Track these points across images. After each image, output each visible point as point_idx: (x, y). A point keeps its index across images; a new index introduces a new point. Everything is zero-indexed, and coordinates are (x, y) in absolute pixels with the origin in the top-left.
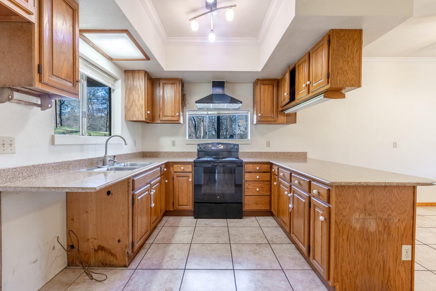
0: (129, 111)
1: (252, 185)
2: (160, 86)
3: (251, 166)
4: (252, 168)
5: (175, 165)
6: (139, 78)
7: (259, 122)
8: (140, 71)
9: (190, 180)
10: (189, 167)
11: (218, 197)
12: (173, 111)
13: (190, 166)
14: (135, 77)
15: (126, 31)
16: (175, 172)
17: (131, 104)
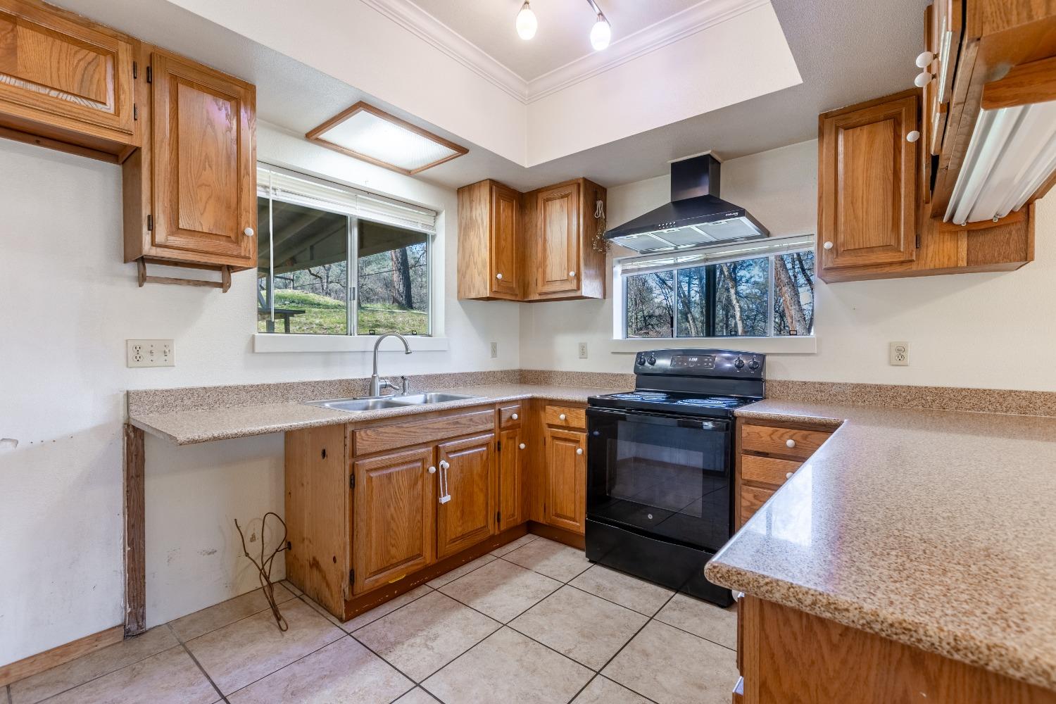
0: (464, 278)
2: (537, 208)
3: (765, 430)
4: (769, 439)
5: (549, 407)
6: (480, 201)
8: (482, 183)
9: (579, 451)
10: (579, 416)
11: (650, 517)
13: (583, 413)
14: (474, 199)
15: (361, 105)
16: (550, 426)
17: (467, 262)
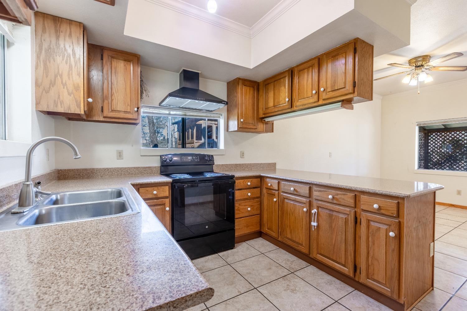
0: (47, 92)
1: (243, 204)
2: (102, 59)
3: (242, 181)
4: (243, 184)
5: (142, 189)
6: (70, 35)
7: (242, 128)
8: (73, 22)
9: (168, 209)
10: (164, 190)
11: (207, 227)
12: (128, 105)
13: (167, 187)
14: (61, 30)
17: (51, 80)
